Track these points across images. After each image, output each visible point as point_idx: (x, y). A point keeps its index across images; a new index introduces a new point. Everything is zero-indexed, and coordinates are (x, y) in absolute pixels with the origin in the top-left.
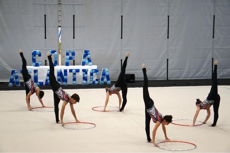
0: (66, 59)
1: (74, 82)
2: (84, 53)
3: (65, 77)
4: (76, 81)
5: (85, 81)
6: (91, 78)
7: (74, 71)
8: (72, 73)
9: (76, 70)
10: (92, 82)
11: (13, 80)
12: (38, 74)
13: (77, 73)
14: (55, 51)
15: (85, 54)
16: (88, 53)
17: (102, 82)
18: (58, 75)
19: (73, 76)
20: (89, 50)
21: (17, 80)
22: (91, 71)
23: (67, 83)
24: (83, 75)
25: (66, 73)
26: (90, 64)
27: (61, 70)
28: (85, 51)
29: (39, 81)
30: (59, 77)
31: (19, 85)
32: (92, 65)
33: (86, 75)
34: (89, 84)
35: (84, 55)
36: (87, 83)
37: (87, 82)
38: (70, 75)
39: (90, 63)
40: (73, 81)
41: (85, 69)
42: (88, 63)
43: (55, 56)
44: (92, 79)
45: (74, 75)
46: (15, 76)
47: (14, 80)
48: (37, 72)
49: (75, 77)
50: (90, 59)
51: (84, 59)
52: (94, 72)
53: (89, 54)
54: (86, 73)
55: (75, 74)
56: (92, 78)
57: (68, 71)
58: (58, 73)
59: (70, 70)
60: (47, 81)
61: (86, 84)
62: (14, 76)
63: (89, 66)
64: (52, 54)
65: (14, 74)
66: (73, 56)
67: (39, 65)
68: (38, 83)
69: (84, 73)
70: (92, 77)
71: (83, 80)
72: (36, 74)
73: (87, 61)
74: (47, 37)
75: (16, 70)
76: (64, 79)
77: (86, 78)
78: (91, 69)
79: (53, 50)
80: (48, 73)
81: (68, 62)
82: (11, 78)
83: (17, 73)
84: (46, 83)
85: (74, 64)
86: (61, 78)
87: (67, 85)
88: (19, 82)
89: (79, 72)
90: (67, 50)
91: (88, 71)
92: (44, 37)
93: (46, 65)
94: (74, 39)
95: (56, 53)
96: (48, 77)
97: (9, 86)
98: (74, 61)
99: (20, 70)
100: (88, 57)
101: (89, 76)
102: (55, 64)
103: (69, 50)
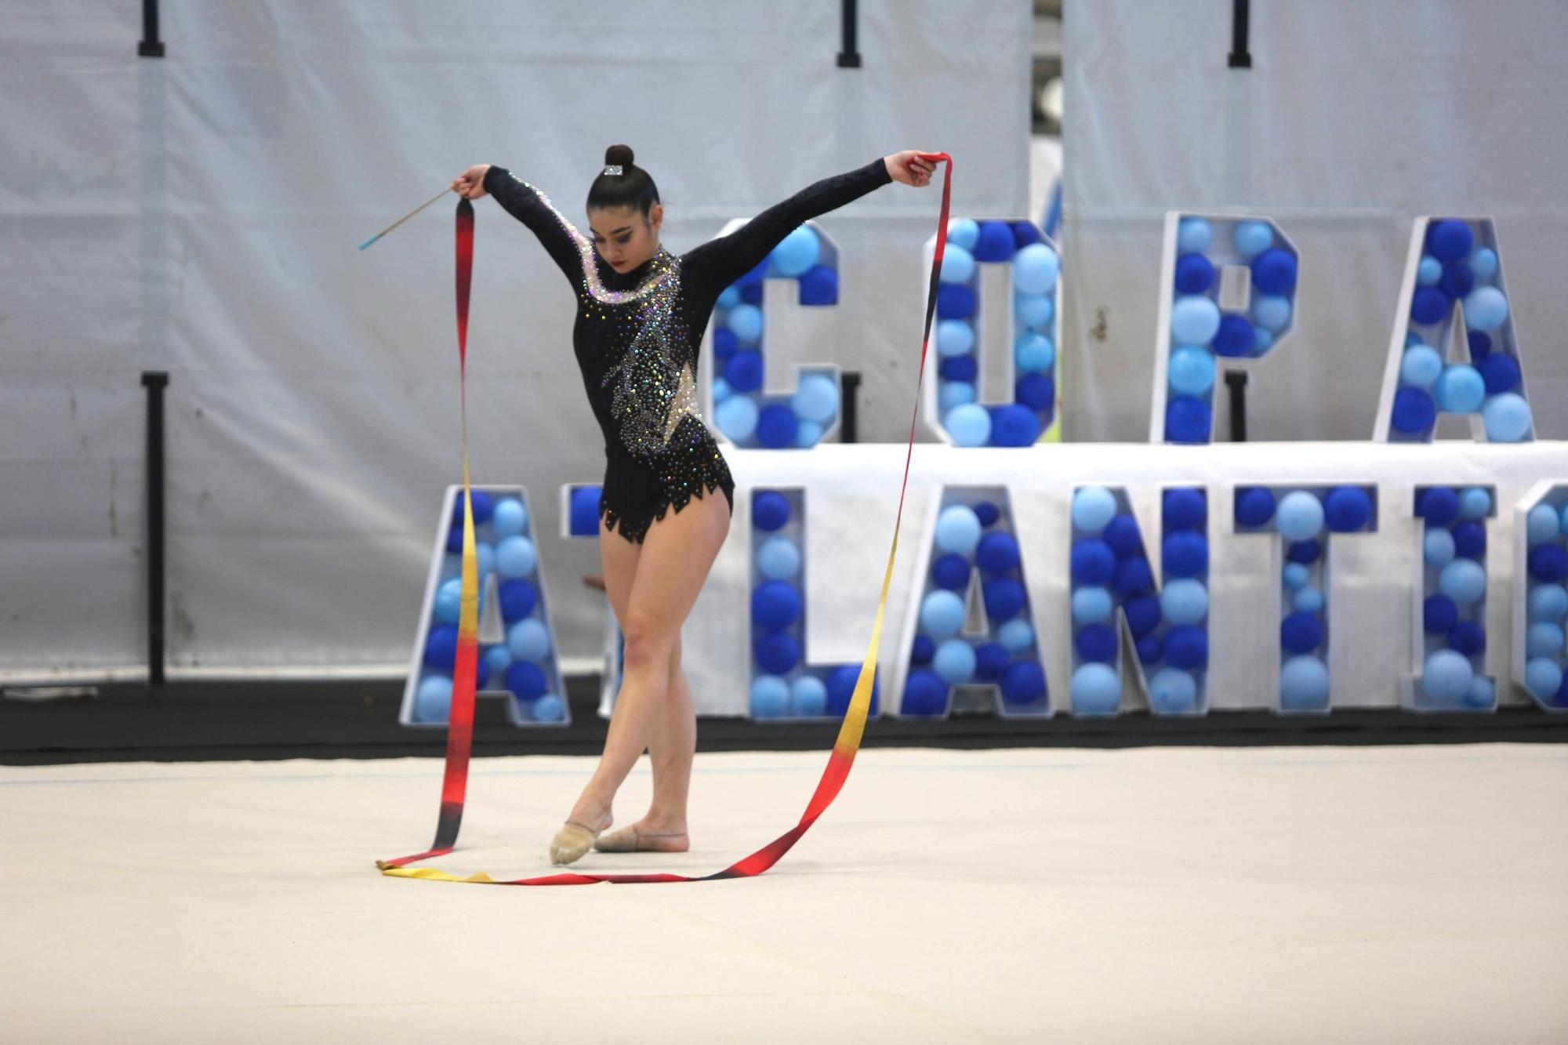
0: (1175, 346)
1: (1306, 669)
2: (1414, 265)
3: (1178, 596)
4: (1323, 658)
5: (1450, 664)
6: (1533, 617)
7: (1301, 509)
8: (1265, 548)
9: (1326, 494)
10: (1548, 673)
12: (800, 547)
13: (1338, 543)
14: (1022, 235)
15: (1434, 268)
16: (1482, 259)
18: (1083, 573)
19: (1289, 588)
20: (1485, 227)
21: (529, 632)
22: (1548, 513)
23: (1200, 683)
24: (1432, 567)
25: (1192, 539)
26: (1512, 417)
27: (1120, 496)
28: (1433, 228)
29: (820, 650)
30: (1096, 600)
31: (552, 708)
32: (1527, 438)
33: (1464, 572)
34: (1502, 710)
35: (1420, 289)
36: (1482, 688)
37: (1477, 666)
38: (1243, 566)
39: (1508, 402)
40: (1284, 660)
41: (1458, 491)
42: (1480, 409)
43: (1020, 297)
44: (1548, 633)
45: (1298, 572)
46: (497, 570)
47: (488, 632)
48: (790, 527)
49: (1308, 598)
50: (1497, 346)
51: (1423, 354)
53: (1494, 281)
54: (1471, 546)
55: (1306, 553)
57: (1220, 515)
58: (1080, 538)
59: (1242, 494)
60: (923, 652)
61: (1469, 699)
63: (1491, 439)
64: (991, 274)
66: (1273, 308)
67: (809, 431)
68: (812, 688)
69: (1442, 540)
70: (1549, 594)
71: (1430, 650)
72: (780, 548)
73: (1464, 375)
74: (866, 44)
75: (516, 496)
76: (1159, 631)
77: (1463, 615)
78: (1541, 489)
79: (1000, 213)
80: (948, 546)
81: (1197, 387)
82: (445, 599)
83: (524, 532)
84: (922, 678)
85: (1238, 433)
86: (1120, 612)
87: (1204, 711)
88: (550, 659)
89: (1373, 527)
90: (1184, 221)
91: (1491, 511)
92: (834, 44)
93: (848, 435)
94: (1241, 73)
95: (1034, 255)
96: (944, 601)
97: (405, 717)
98: (1236, 383)
99: (565, 491)
100: (1478, 324)
101: (1509, 585)
102: (1023, 412)
103: (1209, 221)
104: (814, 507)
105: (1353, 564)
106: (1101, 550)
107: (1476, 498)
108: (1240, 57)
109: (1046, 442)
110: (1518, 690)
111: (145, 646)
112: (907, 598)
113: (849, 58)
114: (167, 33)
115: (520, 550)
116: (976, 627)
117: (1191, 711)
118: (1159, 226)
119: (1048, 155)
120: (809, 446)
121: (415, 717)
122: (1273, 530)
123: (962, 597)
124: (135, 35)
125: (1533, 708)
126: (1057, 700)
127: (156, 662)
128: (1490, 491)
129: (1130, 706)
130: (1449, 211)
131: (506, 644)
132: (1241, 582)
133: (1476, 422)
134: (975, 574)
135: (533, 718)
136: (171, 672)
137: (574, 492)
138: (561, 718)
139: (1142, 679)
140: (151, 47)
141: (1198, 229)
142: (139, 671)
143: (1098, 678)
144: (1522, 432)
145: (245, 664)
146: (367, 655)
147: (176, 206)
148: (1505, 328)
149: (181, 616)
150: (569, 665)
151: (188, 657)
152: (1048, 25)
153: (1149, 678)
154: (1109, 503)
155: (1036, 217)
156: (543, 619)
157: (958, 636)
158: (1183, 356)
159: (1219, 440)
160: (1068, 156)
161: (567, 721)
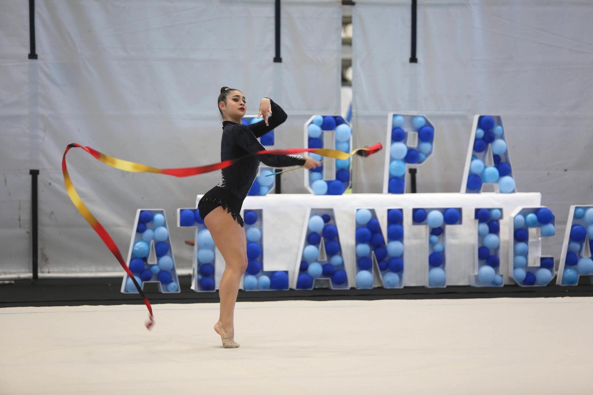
0: (392, 159)
1: (437, 272)
2: (474, 132)
3: (393, 247)
4: (443, 268)
5: (487, 270)
6: (516, 254)
7: (436, 217)
8: (423, 230)
9: (444, 211)
10: (521, 273)
11: (145, 259)
12: (261, 230)
13: (449, 228)
14: (338, 121)
15: (481, 132)
16: (498, 129)
17: (571, 273)
18: (360, 239)
19: (432, 244)
20: (499, 118)
21: (166, 260)
22: (521, 217)
23: (401, 277)
24: (481, 236)
25: (398, 227)
26: (508, 184)
27: (373, 211)
28: (481, 118)
29: (268, 267)
30: (364, 248)
31: (174, 287)
32: (513, 192)
33: (492, 238)
34: (505, 286)
35: (476, 140)
36: (498, 278)
37: (497, 271)
38: (416, 236)
39: (507, 179)
40: (430, 269)
41: (490, 210)
42: (497, 182)
43: (337, 142)
44: (521, 259)
45: (435, 238)
46: (154, 238)
47: (152, 260)
48: (258, 223)
49: (438, 247)
50: (503, 160)
51: (478, 162)
52: (533, 225)
53: (502, 137)
54: (494, 229)
55: (437, 231)
56: (525, 254)
57: (408, 218)
58: (359, 226)
59: (415, 211)
60: (304, 267)
61: (494, 282)
62: (148, 243)
63: (501, 192)
64: (327, 133)
65: (148, 233)
66: (426, 146)
67: (264, 189)
68: (265, 279)
69: (484, 227)
70: (521, 246)
71: (480, 266)
72: (254, 231)
73: (492, 170)
74: (283, 54)
75: (161, 212)
76: (386, 259)
77: (492, 253)
78: (519, 209)
79: (330, 113)
80: (313, 229)
81: (399, 174)
82: (137, 249)
83: (164, 225)
84: (304, 276)
85: (414, 190)
86: (373, 252)
87: (402, 287)
88: (173, 270)
89: (461, 223)
90: (394, 116)
91: (501, 217)
92: (273, 54)
93: (278, 191)
94: (413, 64)
95: (342, 127)
96: (312, 249)
97: (122, 291)
98: (413, 172)
99: (178, 211)
100: (497, 152)
101: (507, 242)
102: (339, 182)
103: (403, 116)
104: (266, 216)
105: (454, 236)
106: (366, 230)
107: (496, 212)
108: (413, 59)
109: (347, 193)
110: (511, 279)
111: (31, 266)
112: (299, 248)
113: (278, 59)
114: (38, 51)
115: (163, 232)
116: (323, 258)
117: (397, 287)
118: (386, 117)
119: (347, 93)
120: (264, 195)
121: (126, 290)
122: (426, 224)
123: (318, 248)
124: (27, 51)
125: (516, 285)
126: (351, 283)
127: (35, 271)
128: (501, 210)
129: (376, 286)
130: (486, 113)
131: (158, 264)
132: (415, 242)
133: (496, 186)
134: (322, 239)
135: (168, 291)
136: (40, 275)
137: (181, 211)
138: (177, 290)
139: (381, 276)
140: (33, 55)
141: (399, 118)
142: (30, 275)
143: (365, 276)
144: (512, 189)
145: (67, 272)
146: (109, 269)
147: (41, 111)
148: (506, 153)
149: (44, 255)
150: (180, 272)
151: (46, 270)
152: (347, 48)
153: (383, 275)
154: (369, 214)
155: (344, 115)
156: (171, 256)
157: (316, 261)
158: (394, 163)
159: (407, 192)
160: (354, 93)
161: (179, 291)
